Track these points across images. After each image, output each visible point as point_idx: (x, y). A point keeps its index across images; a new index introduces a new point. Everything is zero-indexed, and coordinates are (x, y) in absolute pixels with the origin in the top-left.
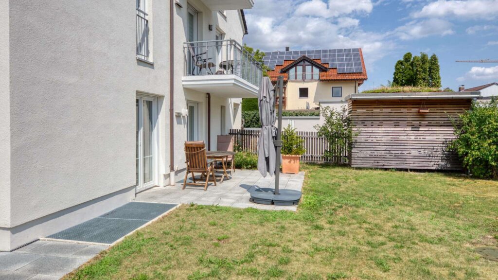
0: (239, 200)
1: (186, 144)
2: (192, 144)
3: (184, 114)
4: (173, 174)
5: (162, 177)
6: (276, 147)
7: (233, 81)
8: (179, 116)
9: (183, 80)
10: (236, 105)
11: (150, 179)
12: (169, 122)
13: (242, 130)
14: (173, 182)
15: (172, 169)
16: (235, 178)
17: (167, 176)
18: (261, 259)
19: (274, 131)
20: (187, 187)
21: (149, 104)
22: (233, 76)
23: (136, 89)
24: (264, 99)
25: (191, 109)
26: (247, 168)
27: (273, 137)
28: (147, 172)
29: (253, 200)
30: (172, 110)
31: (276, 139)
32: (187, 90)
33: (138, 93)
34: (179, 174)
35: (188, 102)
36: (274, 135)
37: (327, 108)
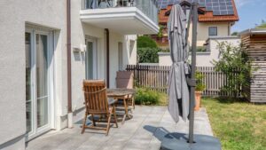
1: (84, 83)
2: (91, 83)
3: (82, 50)
4: (70, 115)
5: (59, 120)
6: (189, 87)
7: (134, 14)
8: (77, 51)
9: (81, 13)
10: (132, 42)
11: (46, 122)
12: (66, 58)
13: (137, 66)
14: (70, 125)
15: (70, 109)
16: (136, 117)
17: (65, 118)
19: (186, 67)
20: (86, 130)
21: (44, 38)
22: (134, 9)
23: (26, 20)
24: (176, 31)
25: (90, 45)
26: (146, 105)
27: (186, 75)
28: (42, 114)
30: (69, 45)
31: (190, 77)
33: (28, 25)
34: (78, 114)
35: (87, 37)
36: (187, 73)
37: (223, 43)
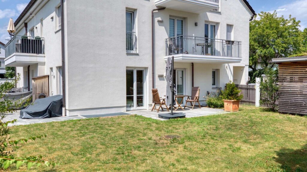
7: (182, 58)
8: (161, 77)
9: (165, 58)
15: (153, 102)
17: (151, 105)
22: (181, 55)
23: (126, 66)
30: (153, 74)
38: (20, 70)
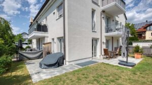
0: (115, 63)
7: (117, 33)
8: (103, 43)
9: (104, 34)
14: (101, 57)
15: (101, 54)
18: (111, 77)
21: (96, 40)
23: (92, 37)
29: (119, 64)
32: (106, 37)
38: (34, 41)
